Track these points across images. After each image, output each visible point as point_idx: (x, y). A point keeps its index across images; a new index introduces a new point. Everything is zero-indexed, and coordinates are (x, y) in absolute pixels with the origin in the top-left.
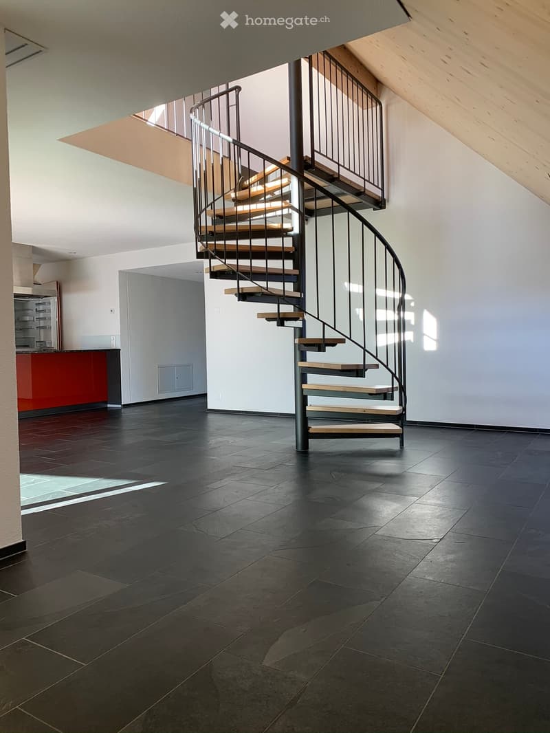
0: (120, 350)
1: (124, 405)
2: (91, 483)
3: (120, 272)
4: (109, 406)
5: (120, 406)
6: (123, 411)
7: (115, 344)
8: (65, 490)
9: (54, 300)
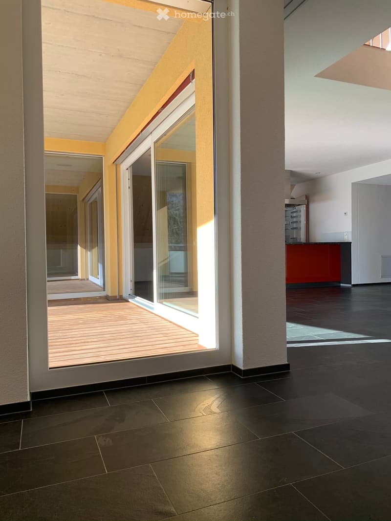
0: (351, 243)
1: (353, 285)
2: (333, 333)
3: (353, 184)
4: (341, 285)
5: (350, 285)
6: (352, 289)
7: (348, 238)
8: (316, 335)
9: (303, 208)
